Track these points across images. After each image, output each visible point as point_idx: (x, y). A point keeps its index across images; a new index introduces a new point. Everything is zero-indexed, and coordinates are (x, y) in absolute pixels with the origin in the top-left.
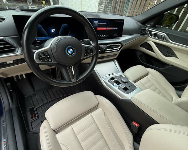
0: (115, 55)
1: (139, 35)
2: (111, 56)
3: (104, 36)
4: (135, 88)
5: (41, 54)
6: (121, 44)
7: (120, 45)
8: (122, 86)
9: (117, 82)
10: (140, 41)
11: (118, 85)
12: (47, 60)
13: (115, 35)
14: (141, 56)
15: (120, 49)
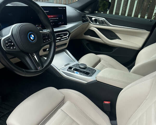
0: (66, 44)
1: (81, 22)
5: (6, 42)
6: (69, 32)
7: (67, 33)
10: (83, 28)
12: (12, 47)
13: (60, 23)
14: (87, 44)
15: (68, 37)
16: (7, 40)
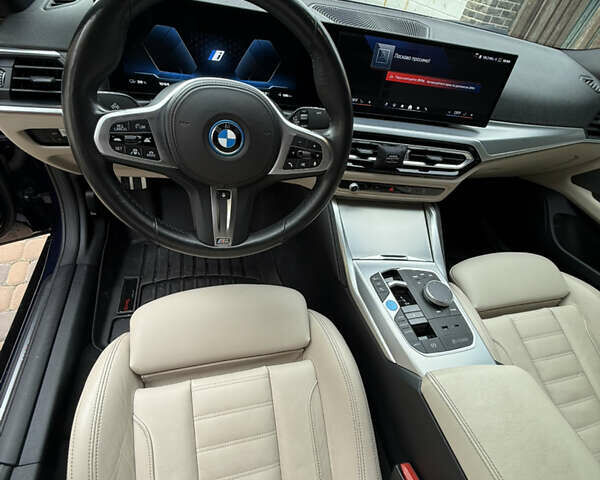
0: (437, 191)
1: (580, 132)
2: (417, 190)
3: (410, 107)
4: (466, 340)
5: (119, 128)
7: (467, 155)
8: (417, 314)
9: (403, 295)
10: (576, 157)
11: (402, 304)
12: (139, 151)
13: (457, 113)
14: (561, 219)
15: (462, 171)
16: (124, 124)
